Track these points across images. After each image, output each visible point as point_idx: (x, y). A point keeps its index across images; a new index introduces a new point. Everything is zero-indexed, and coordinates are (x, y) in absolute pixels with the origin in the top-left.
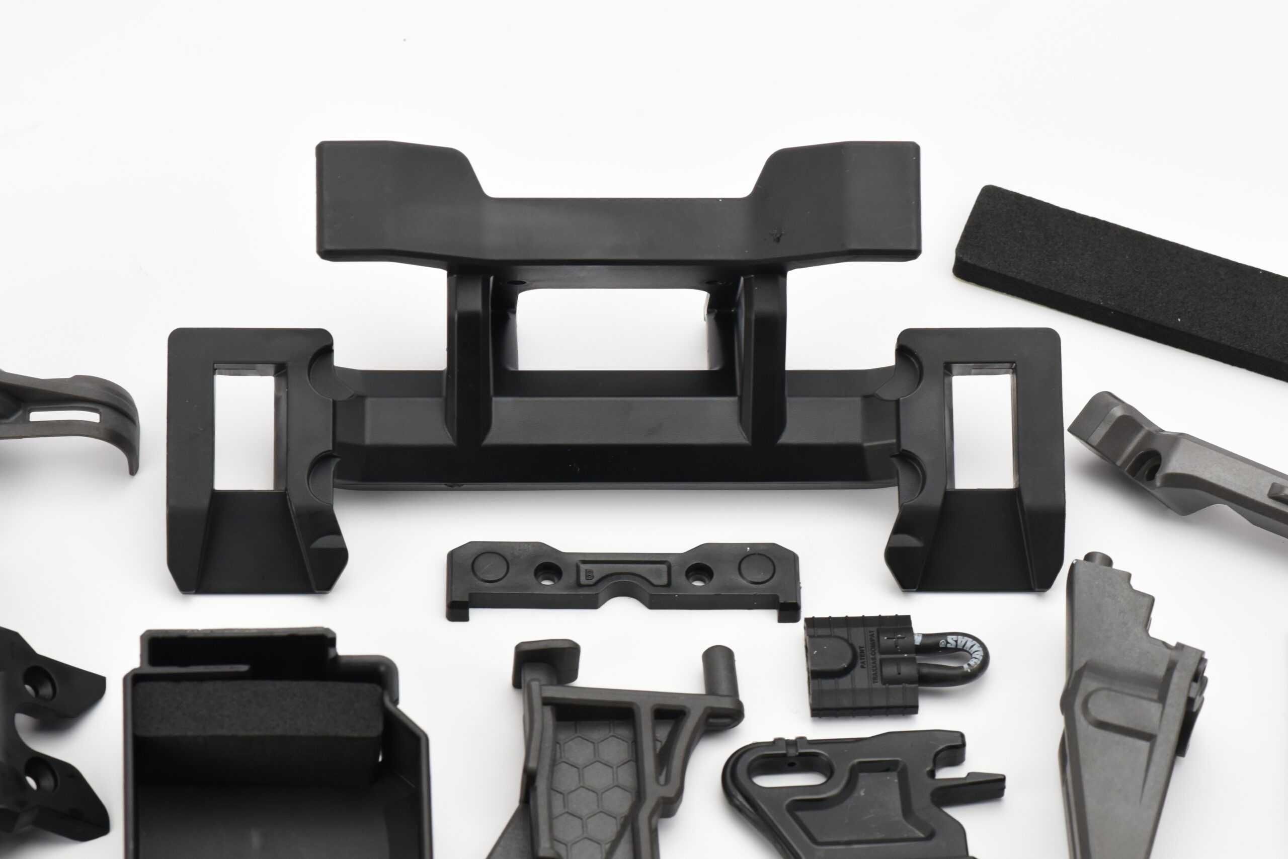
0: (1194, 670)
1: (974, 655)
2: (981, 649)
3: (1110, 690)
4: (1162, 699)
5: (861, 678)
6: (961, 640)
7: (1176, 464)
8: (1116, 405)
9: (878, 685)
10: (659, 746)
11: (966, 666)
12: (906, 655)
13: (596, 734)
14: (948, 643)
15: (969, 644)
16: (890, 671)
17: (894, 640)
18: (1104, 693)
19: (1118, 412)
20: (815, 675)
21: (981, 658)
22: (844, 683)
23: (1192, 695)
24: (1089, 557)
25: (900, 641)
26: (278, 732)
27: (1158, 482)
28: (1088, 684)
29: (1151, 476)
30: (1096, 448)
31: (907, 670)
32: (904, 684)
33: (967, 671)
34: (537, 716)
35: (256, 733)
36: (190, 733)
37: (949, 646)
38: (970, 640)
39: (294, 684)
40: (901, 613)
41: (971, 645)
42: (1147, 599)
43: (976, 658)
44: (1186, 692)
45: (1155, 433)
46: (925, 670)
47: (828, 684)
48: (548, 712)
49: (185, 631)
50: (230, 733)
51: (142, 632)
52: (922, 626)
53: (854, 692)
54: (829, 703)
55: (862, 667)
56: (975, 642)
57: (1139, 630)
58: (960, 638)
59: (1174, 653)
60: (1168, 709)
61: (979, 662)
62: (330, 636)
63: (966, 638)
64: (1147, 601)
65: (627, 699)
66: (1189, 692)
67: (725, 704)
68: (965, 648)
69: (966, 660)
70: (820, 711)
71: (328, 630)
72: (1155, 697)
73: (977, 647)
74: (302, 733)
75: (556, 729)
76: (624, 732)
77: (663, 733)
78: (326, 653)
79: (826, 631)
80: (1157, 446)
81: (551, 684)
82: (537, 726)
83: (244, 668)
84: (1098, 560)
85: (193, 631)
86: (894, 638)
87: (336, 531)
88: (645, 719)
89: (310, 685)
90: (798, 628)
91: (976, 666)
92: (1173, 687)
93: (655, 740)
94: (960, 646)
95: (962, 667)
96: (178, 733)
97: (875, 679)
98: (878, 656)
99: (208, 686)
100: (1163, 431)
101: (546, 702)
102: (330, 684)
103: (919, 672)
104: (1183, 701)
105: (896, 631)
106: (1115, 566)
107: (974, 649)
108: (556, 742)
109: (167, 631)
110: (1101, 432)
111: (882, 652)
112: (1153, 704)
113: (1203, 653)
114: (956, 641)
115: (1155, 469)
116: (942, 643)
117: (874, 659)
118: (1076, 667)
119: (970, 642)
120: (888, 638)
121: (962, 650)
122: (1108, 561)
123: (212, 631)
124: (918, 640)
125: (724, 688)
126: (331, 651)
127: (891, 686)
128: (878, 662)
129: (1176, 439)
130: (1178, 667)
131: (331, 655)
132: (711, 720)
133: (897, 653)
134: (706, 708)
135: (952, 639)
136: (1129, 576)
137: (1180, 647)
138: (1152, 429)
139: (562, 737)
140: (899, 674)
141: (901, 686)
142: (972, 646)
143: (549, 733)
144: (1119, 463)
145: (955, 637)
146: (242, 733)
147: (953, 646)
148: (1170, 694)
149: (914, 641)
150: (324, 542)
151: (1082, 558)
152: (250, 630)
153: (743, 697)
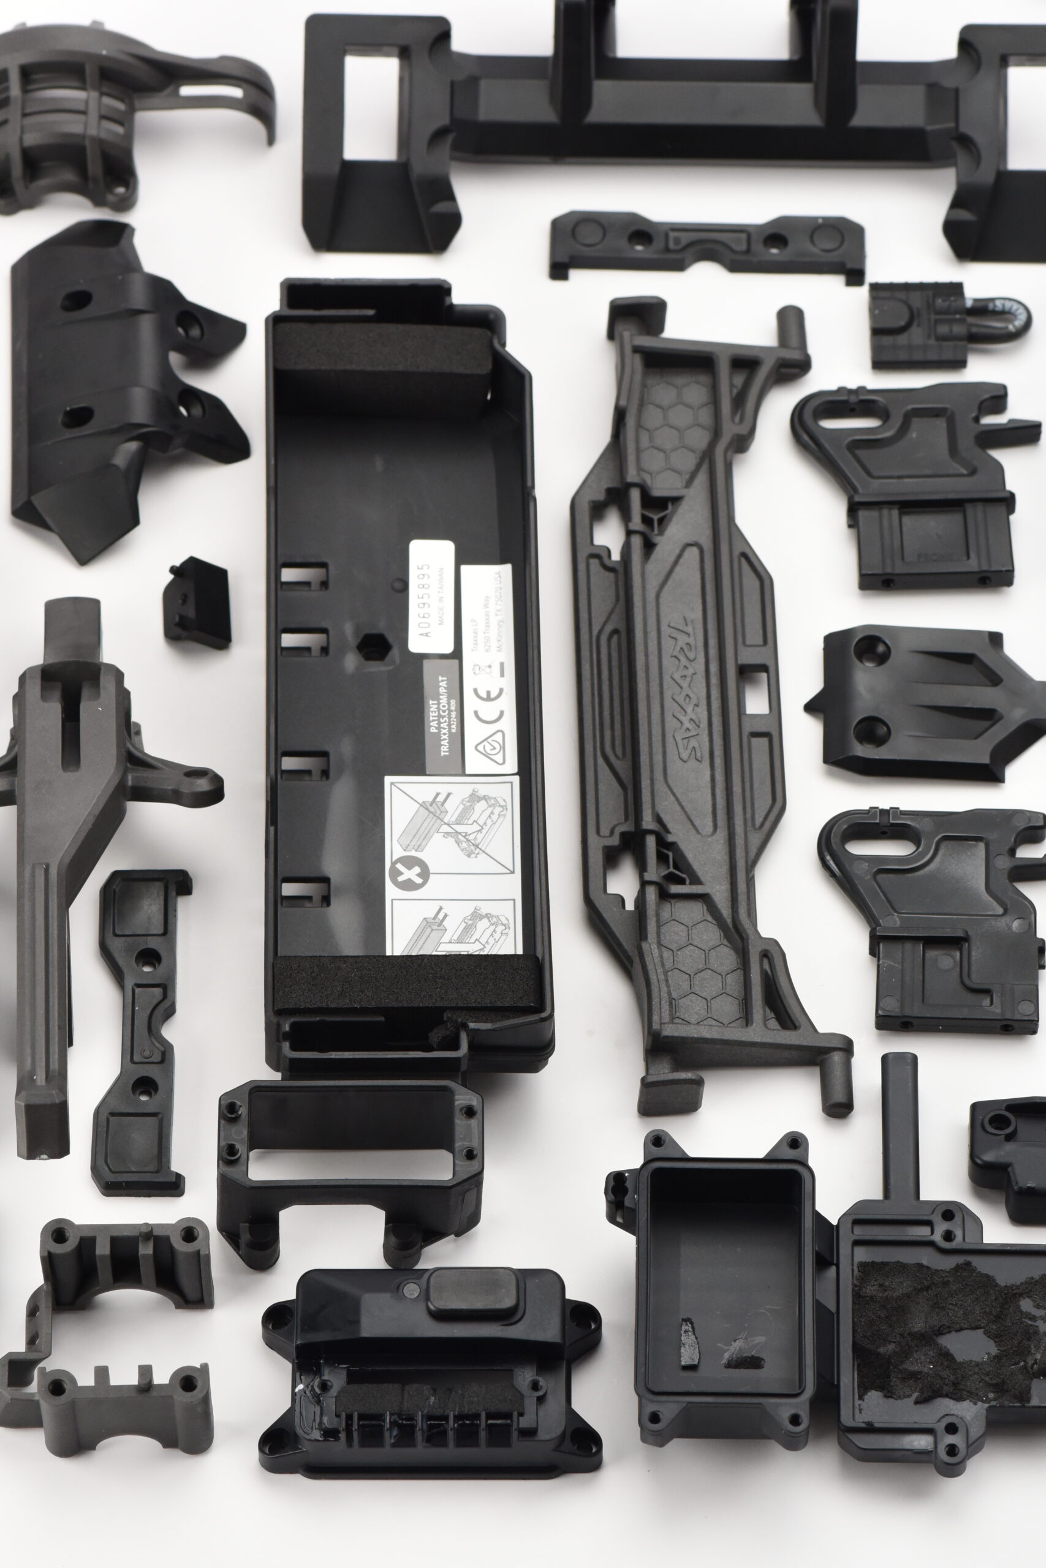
1: (1019, 317)
2: (1025, 312)
5: (916, 335)
9: (932, 342)
10: (735, 391)
11: (1011, 327)
12: (959, 316)
13: (680, 380)
14: (996, 306)
15: (1014, 308)
16: (943, 329)
17: (948, 303)
20: (877, 332)
21: (1025, 320)
22: (902, 339)
25: (953, 303)
26: (400, 368)
31: (959, 329)
32: (955, 342)
33: (1013, 331)
34: (628, 361)
35: (381, 368)
36: (323, 368)
37: (997, 309)
38: (1015, 304)
39: (414, 327)
40: (955, 280)
41: (1016, 308)
43: (1020, 320)
46: (974, 330)
47: (887, 340)
48: (638, 360)
49: (319, 279)
50: (358, 369)
51: (281, 279)
52: (973, 292)
53: (910, 347)
54: (887, 357)
55: (918, 325)
56: (1019, 306)
58: (1007, 303)
61: (1023, 323)
62: (446, 286)
63: (1012, 302)
65: (708, 349)
67: (795, 355)
68: (1011, 311)
69: (1012, 321)
70: (880, 364)
71: (445, 281)
73: (1021, 310)
74: (421, 369)
75: (645, 374)
76: (705, 379)
77: (739, 380)
78: (443, 301)
79: (887, 294)
81: (641, 334)
82: (628, 370)
83: (371, 312)
85: (326, 280)
86: (948, 301)
87: (451, 197)
88: (724, 368)
89: (429, 329)
90: (862, 293)
91: (1020, 326)
93: (732, 386)
94: (1006, 310)
95: (1008, 328)
96: (312, 367)
97: (929, 337)
98: (933, 317)
99: (339, 328)
101: (636, 350)
102: (445, 328)
103: (968, 331)
105: (950, 296)
107: (1019, 311)
108: (644, 386)
109: (303, 280)
111: (936, 313)
114: (1003, 305)
116: (991, 306)
117: (929, 320)
119: (1015, 306)
120: (942, 302)
121: (1009, 313)
123: (343, 280)
124: (969, 304)
125: (794, 341)
126: (447, 299)
127: (944, 343)
128: (933, 322)
131: (447, 303)
132: (783, 370)
133: (951, 314)
134: (778, 359)
135: (1000, 303)
139: (650, 381)
140: (951, 332)
141: (952, 343)
143: (638, 376)
145: (1003, 302)
146: (369, 368)
147: (1001, 310)
149: (965, 304)
150: (441, 207)
152: (376, 280)
153: (812, 349)
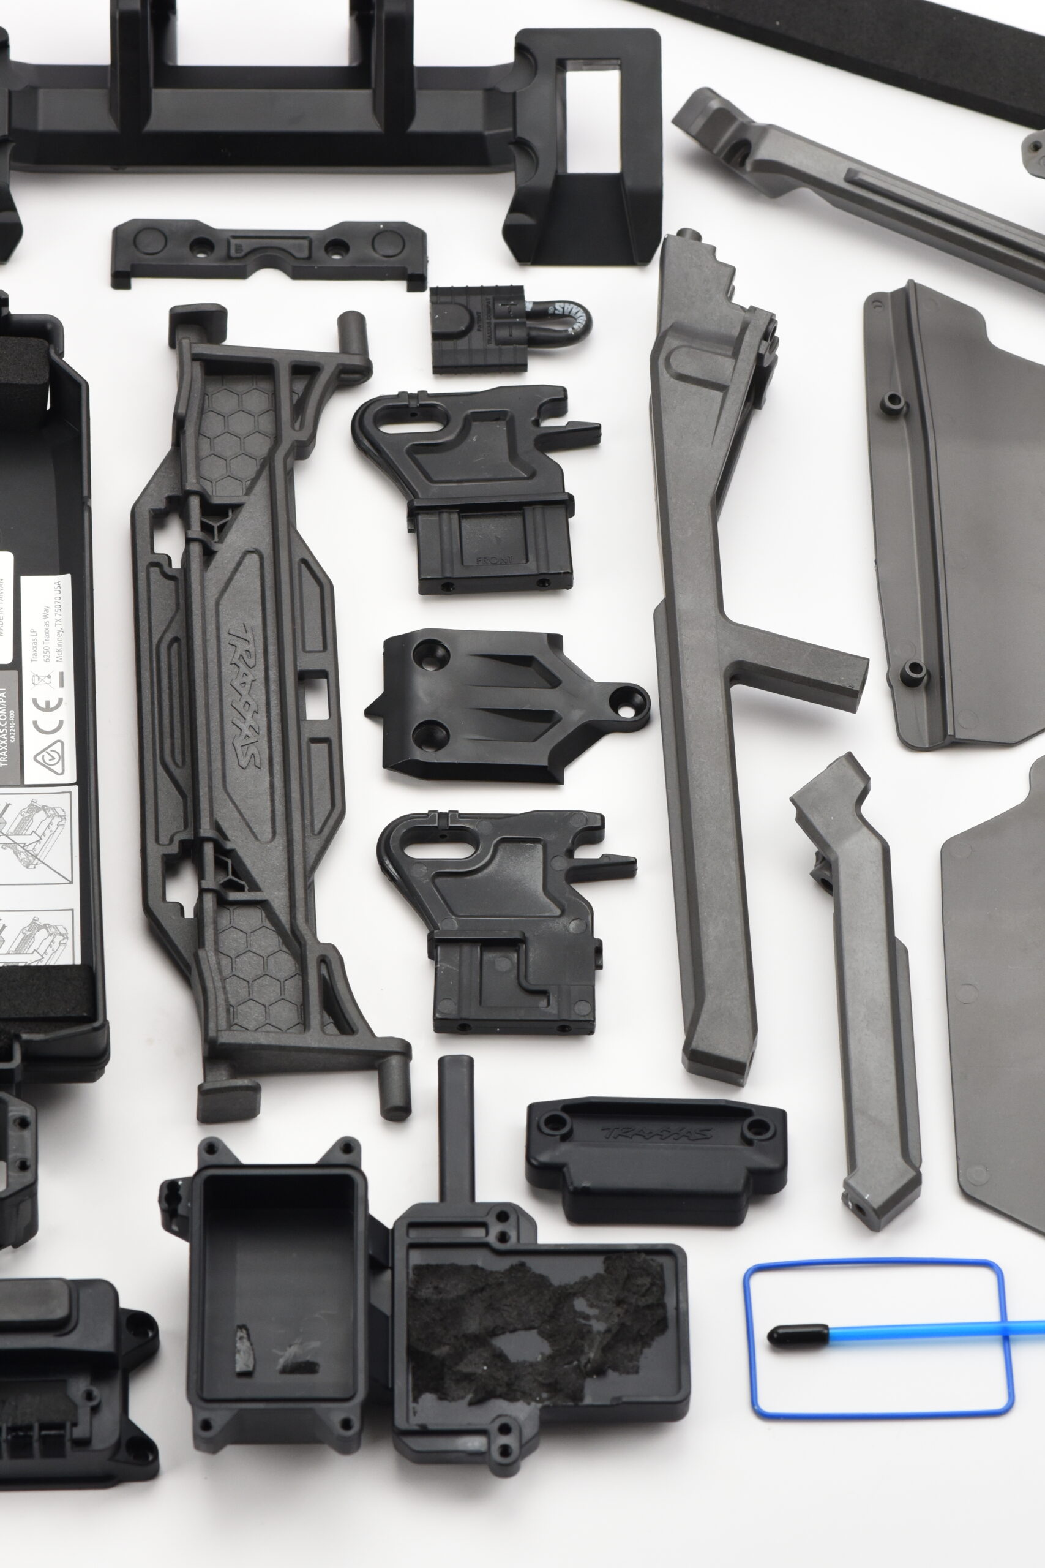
0: (764, 330)
1: (578, 321)
2: (584, 315)
3: (690, 347)
4: (735, 355)
5: (476, 339)
6: (568, 307)
7: (765, 151)
8: (712, 99)
9: (492, 346)
10: (295, 398)
11: (570, 330)
12: (518, 320)
13: (241, 387)
14: (555, 309)
15: (574, 311)
16: (503, 333)
17: (508, 306)
18: (684, 350)
19: (715, 105)
20: (436, 337)
21: (584, 323)
22: (462, 344)
23: (762, 351)
24: (681, 233)
25: (513, 307)
27: (748, 167)
28: (672, 342)
29: (742, 164)
30: (695, 137)
31: (518, 333)
32: (515, 346)
33: (571, 334)
34: (187, 369)
37: (557, 312)
38: (575, 306)
40: (515, 284)
41: (576, 311)
42: (728, 269)
43: (579, 323)
44: (756, 349)
45: (747, 125)
46: (534, 333)
47: (448, 345)
48: (197, 368)
52: (532, 296)
53: (470, 352)
54: (448, 362)
55: (479, 330)
56: (579, 309)
57: (720, 297)
58: (567, 305)
59: (747, 315)
60: (739, 363)
61: (582, 326)
62: (4, 297)
63: (572, 305)
64: (729, 271)
65: (268, 356)
66: (759, 349)
67: (356, 361)
68: (571, 314)
69: (571, 324)
70: (441, 368)
71: (3, 292)
72: (730, 353)
73: (581, 313)
75: (205, 383)
76: (265, 385)
77: (299, 386)
79: (449, 298)
80: (751, 137)
81: (200, 342)
82: (187, 377)
84: (688, 235)
86: (507, 305)
87: (11, 208)
88: (284, 375)
90: (424, 298)
91: (579, 330)
92: (744, 344)
93: (292, 393)
94: (566, 313)
95: (567, 331)
97: (489, 341)
98: (493, 321)
100: (753, 122)
101: (196, 357)
102: (2, 339)
103: (528, 335)
104: (753, 356)
105: (510, 299)
106: (704, 241)
107: (579, 314)
108: (204, 394)
110: (700, 122)
111: (496, 317)
112: (727, 359)
113: (773, 315)
114: (563, 308)
115: (746, 156)
116: (551, 310)
117: (489, 323)
118: (663, 329)
119: (575, 309)
120: (502, 305)
121: (569, 316)
122: (697, 237)
124: (529, 307)
125: (355, 347)
126: (3, 310)
127: (503, 347)
128: (493, 326)
129: (765, 130)
130: (750, 327)
131: (3, 313)
132: (343, 376)
133: (509, 317)
134: (338, 365)
135: (560, 306)
136: (714, 249)
137: (753, 309)
138: (745, 121)
139: (210, 389)
140: (511, 336)
141: (512, 347)
142: (577, 313)
143: (198, 384)
144: (715, 151)
145: (562, 305)
147: (561, 313)
148: (742, 350)
149: (525, 307)
150: (1, 217)
151: (675, 234)
153: (373, 356)
